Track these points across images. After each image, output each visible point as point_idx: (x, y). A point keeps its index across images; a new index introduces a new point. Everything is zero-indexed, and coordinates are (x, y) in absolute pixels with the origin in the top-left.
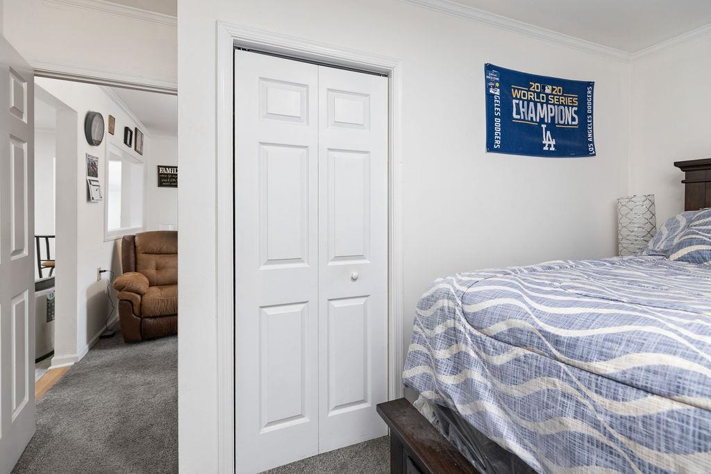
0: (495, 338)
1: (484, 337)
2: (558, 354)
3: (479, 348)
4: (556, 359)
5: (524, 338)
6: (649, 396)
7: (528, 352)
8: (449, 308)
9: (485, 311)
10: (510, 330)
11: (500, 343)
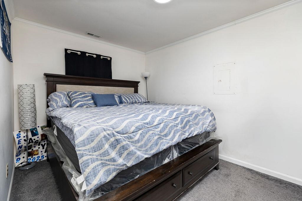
0: (133, 133)
1: (129, 135)
2: (148, 126)
3: (129, 139)
4: (148, 127)
5: (141, 127)
6: (161, 124)
7: (142, 130)
8: (108, 134)
9: (126, 127)
10: (136, 128)
11: (134, 133)
